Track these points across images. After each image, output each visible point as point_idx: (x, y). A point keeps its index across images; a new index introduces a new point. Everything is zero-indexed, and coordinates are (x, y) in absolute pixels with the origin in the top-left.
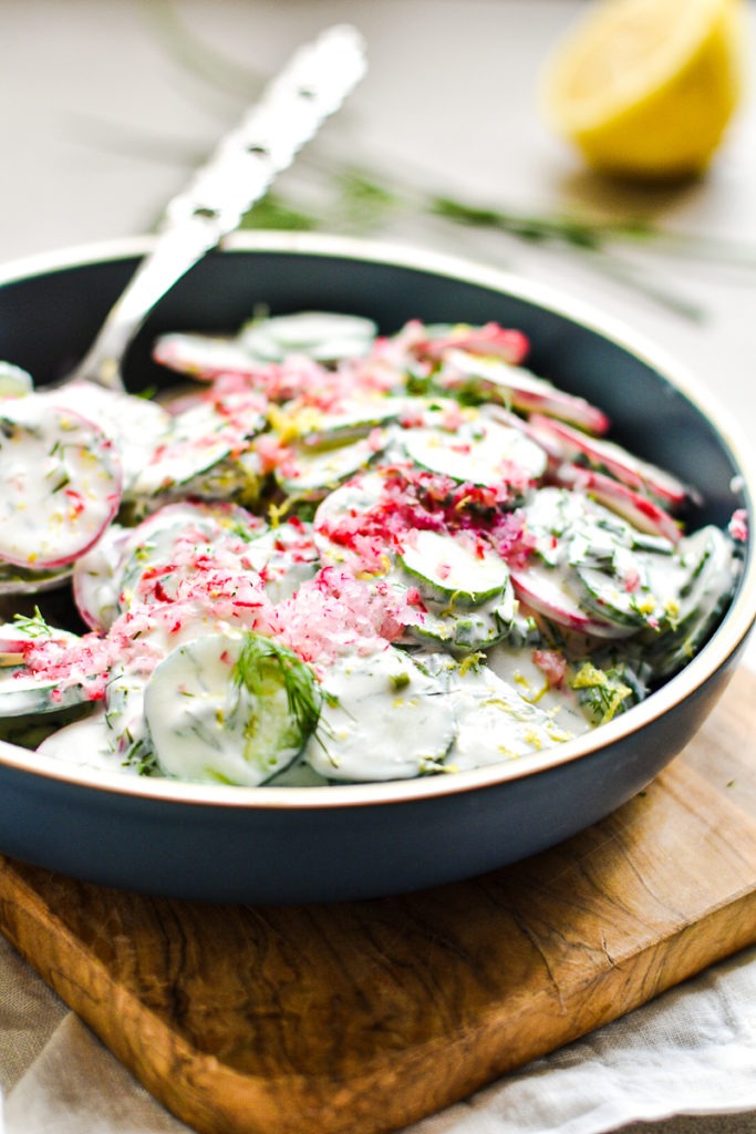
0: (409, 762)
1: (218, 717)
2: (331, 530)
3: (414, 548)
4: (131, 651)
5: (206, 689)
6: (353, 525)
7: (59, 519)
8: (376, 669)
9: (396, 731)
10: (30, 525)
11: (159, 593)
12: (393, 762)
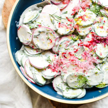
0: (98, 83)
1: (75, 82)
2: (86, 45)
3: (97, 50)
4: (63, 69)
5: (74, 79)
6: (88, 44)
7: (49, 43)
8: (94, 71)
9: (96, 79)
10: (45, 45)
11: (64, 56)
12: (96, 83)
